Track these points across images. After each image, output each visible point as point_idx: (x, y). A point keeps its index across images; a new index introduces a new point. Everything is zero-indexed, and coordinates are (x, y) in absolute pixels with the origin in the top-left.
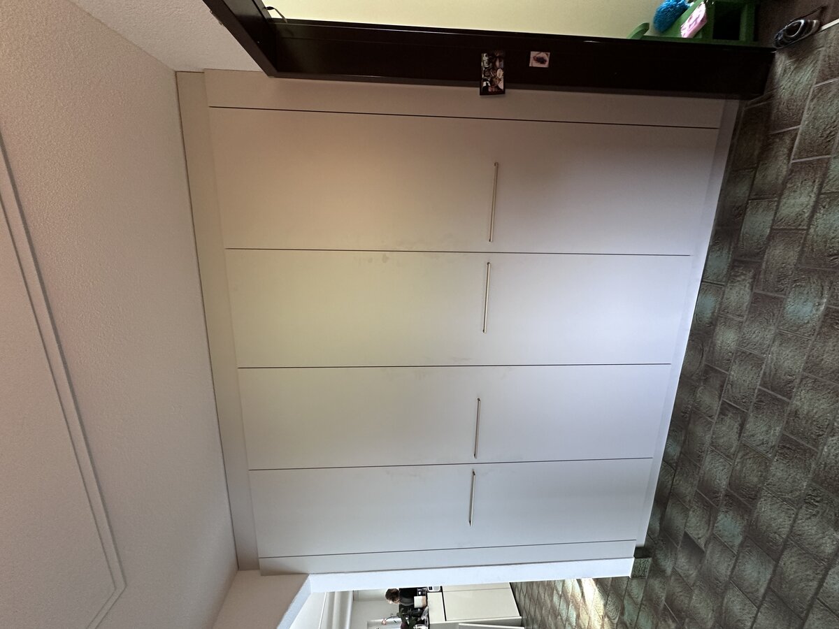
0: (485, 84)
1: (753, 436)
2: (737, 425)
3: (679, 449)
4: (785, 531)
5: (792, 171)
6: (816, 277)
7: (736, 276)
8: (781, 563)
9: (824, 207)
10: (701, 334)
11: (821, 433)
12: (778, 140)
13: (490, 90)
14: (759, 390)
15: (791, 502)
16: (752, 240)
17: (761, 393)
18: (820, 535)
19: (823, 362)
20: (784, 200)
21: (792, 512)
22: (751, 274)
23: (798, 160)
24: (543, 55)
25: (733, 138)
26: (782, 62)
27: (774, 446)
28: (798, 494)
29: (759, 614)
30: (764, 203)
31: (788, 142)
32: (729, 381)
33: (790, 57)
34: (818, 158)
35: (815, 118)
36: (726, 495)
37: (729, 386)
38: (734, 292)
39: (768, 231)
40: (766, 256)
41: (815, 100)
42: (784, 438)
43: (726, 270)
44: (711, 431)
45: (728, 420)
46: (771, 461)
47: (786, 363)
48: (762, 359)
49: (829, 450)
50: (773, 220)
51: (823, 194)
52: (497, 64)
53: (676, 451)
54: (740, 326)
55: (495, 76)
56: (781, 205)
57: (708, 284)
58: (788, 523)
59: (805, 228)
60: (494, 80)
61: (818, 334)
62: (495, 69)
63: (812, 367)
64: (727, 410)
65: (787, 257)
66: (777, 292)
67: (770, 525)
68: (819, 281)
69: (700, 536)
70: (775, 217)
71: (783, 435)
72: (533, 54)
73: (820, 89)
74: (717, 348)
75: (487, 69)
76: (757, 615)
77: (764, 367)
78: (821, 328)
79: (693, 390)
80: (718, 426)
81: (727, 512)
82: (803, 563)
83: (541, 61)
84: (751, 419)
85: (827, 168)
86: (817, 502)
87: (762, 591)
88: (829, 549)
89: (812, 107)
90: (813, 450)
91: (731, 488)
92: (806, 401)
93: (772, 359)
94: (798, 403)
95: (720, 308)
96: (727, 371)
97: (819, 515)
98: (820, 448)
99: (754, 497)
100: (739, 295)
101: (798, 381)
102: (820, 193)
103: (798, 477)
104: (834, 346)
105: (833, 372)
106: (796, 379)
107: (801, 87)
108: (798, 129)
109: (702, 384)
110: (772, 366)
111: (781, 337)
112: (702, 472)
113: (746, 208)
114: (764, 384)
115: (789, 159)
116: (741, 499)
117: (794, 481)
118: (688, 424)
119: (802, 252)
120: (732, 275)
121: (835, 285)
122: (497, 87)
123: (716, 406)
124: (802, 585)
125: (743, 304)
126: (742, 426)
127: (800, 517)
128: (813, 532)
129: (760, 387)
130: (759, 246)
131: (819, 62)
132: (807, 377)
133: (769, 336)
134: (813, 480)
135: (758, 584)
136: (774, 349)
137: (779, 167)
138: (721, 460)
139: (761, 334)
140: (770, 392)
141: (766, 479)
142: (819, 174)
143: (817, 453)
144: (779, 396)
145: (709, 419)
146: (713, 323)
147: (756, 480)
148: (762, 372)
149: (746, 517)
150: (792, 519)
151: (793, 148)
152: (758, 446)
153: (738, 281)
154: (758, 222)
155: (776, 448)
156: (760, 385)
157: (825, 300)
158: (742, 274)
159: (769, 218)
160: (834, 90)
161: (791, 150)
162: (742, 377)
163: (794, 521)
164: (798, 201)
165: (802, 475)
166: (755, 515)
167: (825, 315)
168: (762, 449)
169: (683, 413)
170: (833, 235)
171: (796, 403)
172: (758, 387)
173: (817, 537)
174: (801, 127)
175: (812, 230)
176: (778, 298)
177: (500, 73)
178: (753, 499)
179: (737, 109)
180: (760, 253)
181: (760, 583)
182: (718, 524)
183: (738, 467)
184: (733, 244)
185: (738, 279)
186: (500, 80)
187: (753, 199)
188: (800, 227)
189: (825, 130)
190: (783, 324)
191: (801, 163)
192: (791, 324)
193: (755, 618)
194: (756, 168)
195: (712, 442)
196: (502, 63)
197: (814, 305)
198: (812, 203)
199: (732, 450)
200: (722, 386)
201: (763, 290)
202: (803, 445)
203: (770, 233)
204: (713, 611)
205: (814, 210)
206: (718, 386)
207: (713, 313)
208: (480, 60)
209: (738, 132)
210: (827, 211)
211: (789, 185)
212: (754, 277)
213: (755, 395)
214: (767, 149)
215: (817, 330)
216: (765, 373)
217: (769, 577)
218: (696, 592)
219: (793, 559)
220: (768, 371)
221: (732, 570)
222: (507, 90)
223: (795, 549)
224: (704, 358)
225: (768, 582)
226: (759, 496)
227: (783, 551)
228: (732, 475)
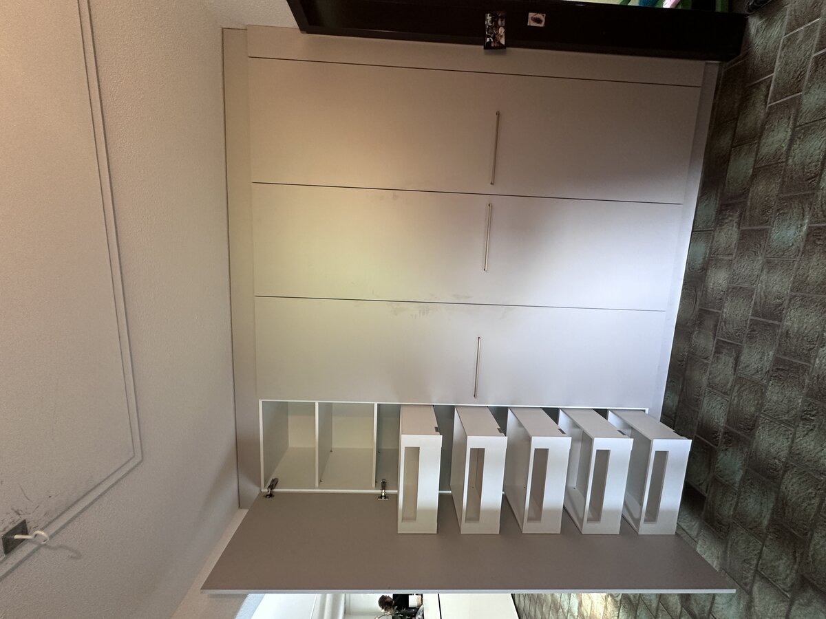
0: (488, 40)
1: (748, 366)
2: (732, 360)
3: (677, 399)
4: (784, 454)
5: (769, 114)
6: (796, 202)
7: (723, 219)
8: (783, 488)
9: (800, 138)
10: (694, 281)
11: (812, 346)
12: (754, 90)
13: (492, 45)
14: (751, 320)
15: (788, 423)
16: (737, 183)
17: (754, 323)
18: (819, 449)
19: (808, 279)
20: (764, 141)
21: (790, 432)
22: (737, 214)
23: (774, 103)
24: (539, 16)
25: (715, 98)
26: (755, 23)
27: (768, 371)
28: (794, 413)
29: (764, 548)
30: (746, 147)
31: (764, 89)
32: (722, 318)
33: (761, 18)
34: (790, 97)
35: (786, 64)
36: (725, 433)
37: (723, 323)
38: (723, 234)
39: (751, 171)
40: (750, 195)
41: (785, 49)
42: (777, 361)
43: (714, 216)
44: (708, 372)
45: (723, 357)
46: (766, 387)
47: (774, 288)
48: (753, 290)
49: (821, 361)
50: (755, 161)
51: (798, 127)
52: (500, 22)
53: (674, 402)
54: (730, 263)
55: (497, 33)
56: (761, 145)
57: (698, 233)
58: (786, 444)
59: (784, 160)
60: (497, 36)
61: (803, 253)
62: (497, 27)
63: (800, 285)
64: (722, 347)
65: (769, 191)
66: (762, 224)
67: (769, 451)
68: (800, 205)
69: (701, 482)
70: (756, 157)
71: (777, 358)
72: (531, 15)
73: (789, 39)
74: (710, 290)
75: (491, 27)
76: (762, 550)
77: (754, 297)
78: (805, 247)
79: (688, 336)
80: (713, 366)
81: (726, 450)
82: (803, 482)
83: (538, 21)
84: (745, 351)
85: (800, 104)
86: (813, 416)
87: (765, 522)
89: (783, 55)
90: (806, 366)
91: (729, 425)
92: (798, 320)
93: (762, 288)
94: (789, 323)
95: (710, 253)
96: (720, 310)
97: (816, 429)
98: (812, 361)
99: (751, 426)
100: (729, 235)
101: (787, 302)
102: (795, 127)
103: (793, 396)
104: (818, 261)
105: (819, 285)
106: (785, 300)
107: (772, 41)
108: (772, 77)
109: (697, 328)
110: (762, 294)
111: (769, 265)
112: (700, 415)
113: (730, 155)
114: (755, 313)
115: (766, 103)
116: (739, 433)
117: (790, 401)
118: (685, 371)
119: (783, 183)
120: (719, 221)
121: (815, 205)
122: (499, 43)
123: (711, 346)
124: (805, 504)
125: (731, 243)
126: (737, 360)
127: (797, 436)
128: (811, 447)
129: (753, 318)
130: (744, 187)
131: (787, 17)
132: (795, 296)
133: (758, 266)
134: (807, 395)
135: (761, 516)
136: (763, 277)
137: (759, 111)
138: (719, 398)
139: (750, 267)
140: (761, 319)
141: (762, 405)
142: (793, 110)
143: (810, 367)
144: (771, 322)
145: (705, 361)
146: (704, 269)
147: (753, 409)
148: (753, 302)
149: (746, 450)
150: (790, 440)
151: (768, 94)
152: (753, 375)
153: (726, 223)
154: (742, 166)
155: (771, 372)
156: (752, 315)
157: (807, 221)
158: (730, 216)
159: (751, 160)
160: (801, 36)
161: (767, 96)
162: (736, 312)
163: (793, 442)
164: (777, 138)
165: (797, 393)
166: (754, 445)
167: (808, 235)
168: (757, 377)
169: (680, 361)
170: (810, 161)
171: (787, 323)
172: (750, 317)
173: (816, 451)
174: (774, 74)
175: (790, 162)
176: (763, 230)
177: (502, 31)
178: (751, 430)
179: (717, 71)
180: (745, 192)
181: (763, 515)
182: (719, 465)
183: (735, 401)
184: (719, 191)
185: (727, 221)
186: (502, 36)
187: (736, 146)
188: (779, 161)
189: (795, 72)
190: (770, 253)
191: (777, 104)
192: (777, 250)
193: (761, 553)
194: (737, 119)
195: (710, 384)
196: (504, 22)
197: (797, 228)
198: (788, 138)
199: (729, 385)
200: (716, 326)
201: (750, 226)
202: (796, 363)
203: (753, 172)
204: (718, 558)
205: (792, 141)
206: (712, 327)
207: (704, 259)
208: (484, 19)
209: (719, 93)
210: (802, 141)
211: (767, 127)
212: (740, 216)
213: (748, 327)
214: (746, 99)
215: (801, 249)
216: (755, 303)
217: (771, 505)
218: (700, 542)
219: (794, 480)
220: (758, 300)
221: (735, 509)
222: (508, 49)
223: (795, 469)
224: (698, 303)
225: (770, 511)
226: (756, 424)
227: (783, 475)
228: (729, 411)
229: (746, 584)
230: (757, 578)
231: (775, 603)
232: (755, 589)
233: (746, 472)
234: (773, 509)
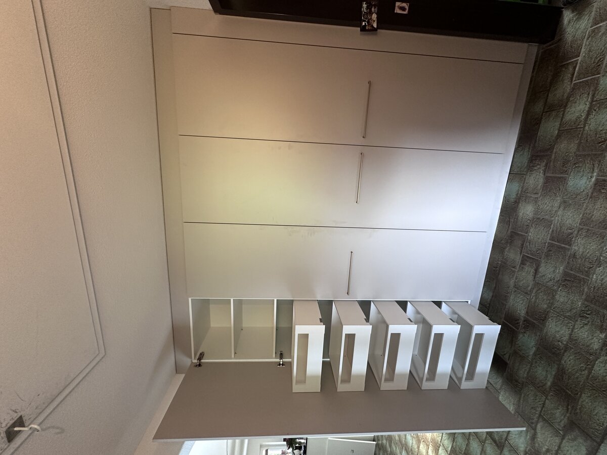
0: (364, 24)
1: (544, 276)
2: (533, 270)
3: (491, 294)
4: (566, 338)
5: (573, 89)
6: (589, 159)
7: (534, 166)
8: (563, 362)
9: (595, 110)
10: (508, 211)
11: (591, 266)
12: (564, 69)
13: (367, 28)
14: (549, 243)
15: (570, 318)
16: (545, 140)
17: (551, 245)
18: (590, 337)
19: (593, 217)
20: (568, 110)
21: (571, 324)
22: (544, 164)
23: (578, 81)
24: (404, 5)
25: (533, 72)
26: (568, 15)
27: (559, 281)
28: (575, 311)
29: (547, 400)
30: (554, 113)
31: (571, 69)
32: (527, 239)
33: (573, 12)
34: (591, 77)
35: (590, 51)
36: (524, 321)
37: (528, 244)
38: (532, 178)
39: (557, 132)
40: (554, 150)
41: (590, 39)
42: (565, 274)
43: (526, 164)
44: (514, 278)
45: (527, 268)
46: (556, 291)
47: (568, 221)
48: (551, 222)
49: (597, 277)
50: (560, 124)
51: (595, 101)
52: (373, 9)
53: (489, 295)
54: (536, 201)
55: (371, 19)
56: (566, 113)
57: (514, 175)
58: (568, 332)
59: (582, 126)
60: (370, 21)
61: (590, 198)
62: (371, 13)
63: (586, 221)
64: (526, 260)
65: (569, 148)
66: (562, 173)
67: (555, 336)
68: (592, 162)
69: (505, 353)
70: (561, 122)
71: (565, 272)
72: (398, 4)
73: (593, 31)
74: (520, 218)
75: (366, 13)
76: (545, 401)
77: (552, 226)
78: (592, 193)
79: (502, 250)
80: (519, 273)
81: (525, 332)
82: (578, 359)
83: (403, 9)
84: (543, 265)
85: (597, 84)
86: (588, 314)
87: (549, 384)
88: (596, 346)
89: (588, 43)
90: (586, 279)
91: (528, 316)
92: (583, 246)
93: (558, 220)
94: (576, 248)
95: (522, 191)
96: (527, 233)
97: (590, 324)
98: (591, 276)
99: (543, 318)
100: (536, 179)
101: (576, 232)
102: (592, 101)
103: (575, 299)
104: (601, 204)
105: (600, 222)
106: (575, 231)
107: (579, 32)
108: (578, 60)
109: (508, 245)
110: (558, 224)
111: (565, 204)
112: (507, 307)
113: (541, 118)
114: (552, 239)
115: (572, 81)
116: (535, 321)
117: (572, 303)
118: (498, 275)
119: (580, 143)
120: (530, 167)
121: (603, 163)
122: (372, 26)
123: (518, 259)
124: (578, 374)
125: (538, 185)
126: (536, 271)
127: (576, 327)
128: (585, 336)
129: (550, 241)
130: (550, 144)
131: (593, 13)
132: (582, 229)
133: (556, 204)
134: (586, 300)
135: (546, 379)
136: (560, 213)
137: (565, 86)
138: (521, 297)
139: (550, 204)
140: (556, 243)
141: (552, 304)
142: (592, 88)
143: (589, 280)
144: (563, 245)
145: (513, 269)
146: (517, 202)
147: (545, 306)
148: (551, 230)
149: (538, 334)
150: (570, 330)
151: (574, 73)
152: (547, 282)
153: (535, 170)
154: (550, 128)
155: (560, 281)
156: (550, 240)
157: (595, 174)
158: (538, 164)
159: (557, 124)
160: (603, 30)
161: (573, 75)
162: (538, 236)
163: (572, 331)
164: (578, 108)
165: (578, 298)
166: (545, 331)
167: (595, 184)
168: (550, 284)
169: (494, 267)
170: (602, 129)
171: (575, 248)
172: (548, 241)
173: (588, 339)
174: (580, 59)
175: (587, 128)
176: (562, 177)
177: (374, 16)
178: (543, 320)
179: (536, 51)
180: (551, 148)
181: (548, 379)
182: (519, 342)
183: (533, 300)
184: (532, 145)
185: (536, 168)
186: (374, 21)
187: (547, 112)
188: (579, 126)
189: (596, 58)
190: (566, 195)
191: (580, 82)
192: (571, 194)
193: (544, 404)
194: (549, 90)
195: (515, 285)
196: (376, 9)
197: (588, 179)
198: (587, 109)
199: (529, 288)
200: (523, 245)
201: (553, 173)
202: (579, 277)
203: (558, 132)
204: (514, 404)
205: (589, 113)
206: (519, 246)
207: (517, 195)
208: (361, 7)
209: (536, 68)
210: (597, 113)
211: (571, 99)
212: (546, 165)
213: (546, 247)
214: (556, 76)
215: (590, 195)
216: (553, 231)
217: (554, 373)
218: (502, 393)
219: (571, 358)
220: (555, 229)
221: (528, 373)
222: (379, 30)
223: (573, 350)
224: (510, 227)
225: (553, 376)
226: (547, 317)
227: (564, 353)
228: (528, 306)
229: (532, 423)
230: (541, 420)
231: (552, 437)
232: (539, 426)
233: (538, 349)
234: (555, 376)
